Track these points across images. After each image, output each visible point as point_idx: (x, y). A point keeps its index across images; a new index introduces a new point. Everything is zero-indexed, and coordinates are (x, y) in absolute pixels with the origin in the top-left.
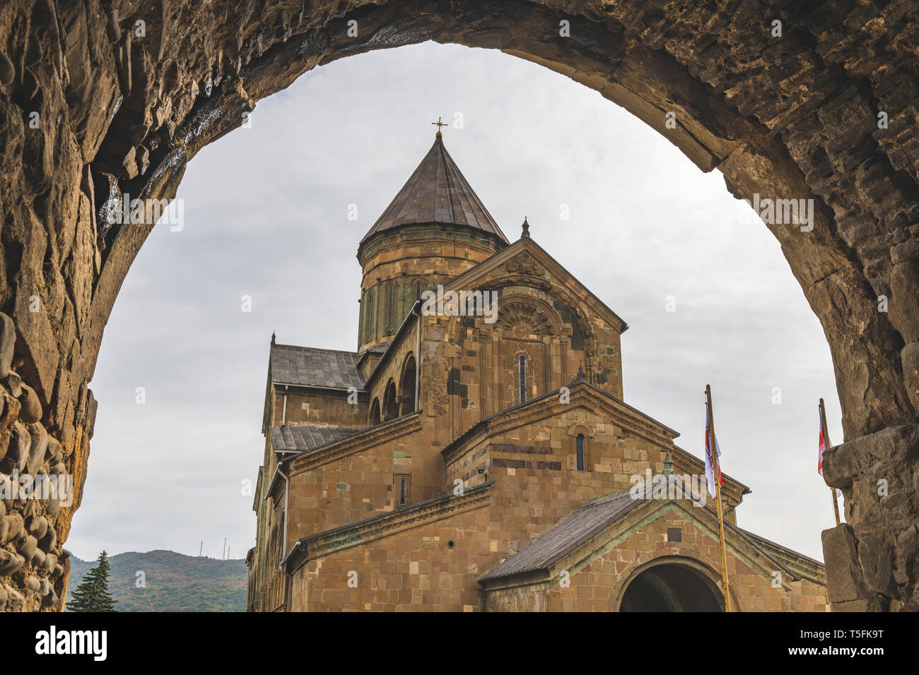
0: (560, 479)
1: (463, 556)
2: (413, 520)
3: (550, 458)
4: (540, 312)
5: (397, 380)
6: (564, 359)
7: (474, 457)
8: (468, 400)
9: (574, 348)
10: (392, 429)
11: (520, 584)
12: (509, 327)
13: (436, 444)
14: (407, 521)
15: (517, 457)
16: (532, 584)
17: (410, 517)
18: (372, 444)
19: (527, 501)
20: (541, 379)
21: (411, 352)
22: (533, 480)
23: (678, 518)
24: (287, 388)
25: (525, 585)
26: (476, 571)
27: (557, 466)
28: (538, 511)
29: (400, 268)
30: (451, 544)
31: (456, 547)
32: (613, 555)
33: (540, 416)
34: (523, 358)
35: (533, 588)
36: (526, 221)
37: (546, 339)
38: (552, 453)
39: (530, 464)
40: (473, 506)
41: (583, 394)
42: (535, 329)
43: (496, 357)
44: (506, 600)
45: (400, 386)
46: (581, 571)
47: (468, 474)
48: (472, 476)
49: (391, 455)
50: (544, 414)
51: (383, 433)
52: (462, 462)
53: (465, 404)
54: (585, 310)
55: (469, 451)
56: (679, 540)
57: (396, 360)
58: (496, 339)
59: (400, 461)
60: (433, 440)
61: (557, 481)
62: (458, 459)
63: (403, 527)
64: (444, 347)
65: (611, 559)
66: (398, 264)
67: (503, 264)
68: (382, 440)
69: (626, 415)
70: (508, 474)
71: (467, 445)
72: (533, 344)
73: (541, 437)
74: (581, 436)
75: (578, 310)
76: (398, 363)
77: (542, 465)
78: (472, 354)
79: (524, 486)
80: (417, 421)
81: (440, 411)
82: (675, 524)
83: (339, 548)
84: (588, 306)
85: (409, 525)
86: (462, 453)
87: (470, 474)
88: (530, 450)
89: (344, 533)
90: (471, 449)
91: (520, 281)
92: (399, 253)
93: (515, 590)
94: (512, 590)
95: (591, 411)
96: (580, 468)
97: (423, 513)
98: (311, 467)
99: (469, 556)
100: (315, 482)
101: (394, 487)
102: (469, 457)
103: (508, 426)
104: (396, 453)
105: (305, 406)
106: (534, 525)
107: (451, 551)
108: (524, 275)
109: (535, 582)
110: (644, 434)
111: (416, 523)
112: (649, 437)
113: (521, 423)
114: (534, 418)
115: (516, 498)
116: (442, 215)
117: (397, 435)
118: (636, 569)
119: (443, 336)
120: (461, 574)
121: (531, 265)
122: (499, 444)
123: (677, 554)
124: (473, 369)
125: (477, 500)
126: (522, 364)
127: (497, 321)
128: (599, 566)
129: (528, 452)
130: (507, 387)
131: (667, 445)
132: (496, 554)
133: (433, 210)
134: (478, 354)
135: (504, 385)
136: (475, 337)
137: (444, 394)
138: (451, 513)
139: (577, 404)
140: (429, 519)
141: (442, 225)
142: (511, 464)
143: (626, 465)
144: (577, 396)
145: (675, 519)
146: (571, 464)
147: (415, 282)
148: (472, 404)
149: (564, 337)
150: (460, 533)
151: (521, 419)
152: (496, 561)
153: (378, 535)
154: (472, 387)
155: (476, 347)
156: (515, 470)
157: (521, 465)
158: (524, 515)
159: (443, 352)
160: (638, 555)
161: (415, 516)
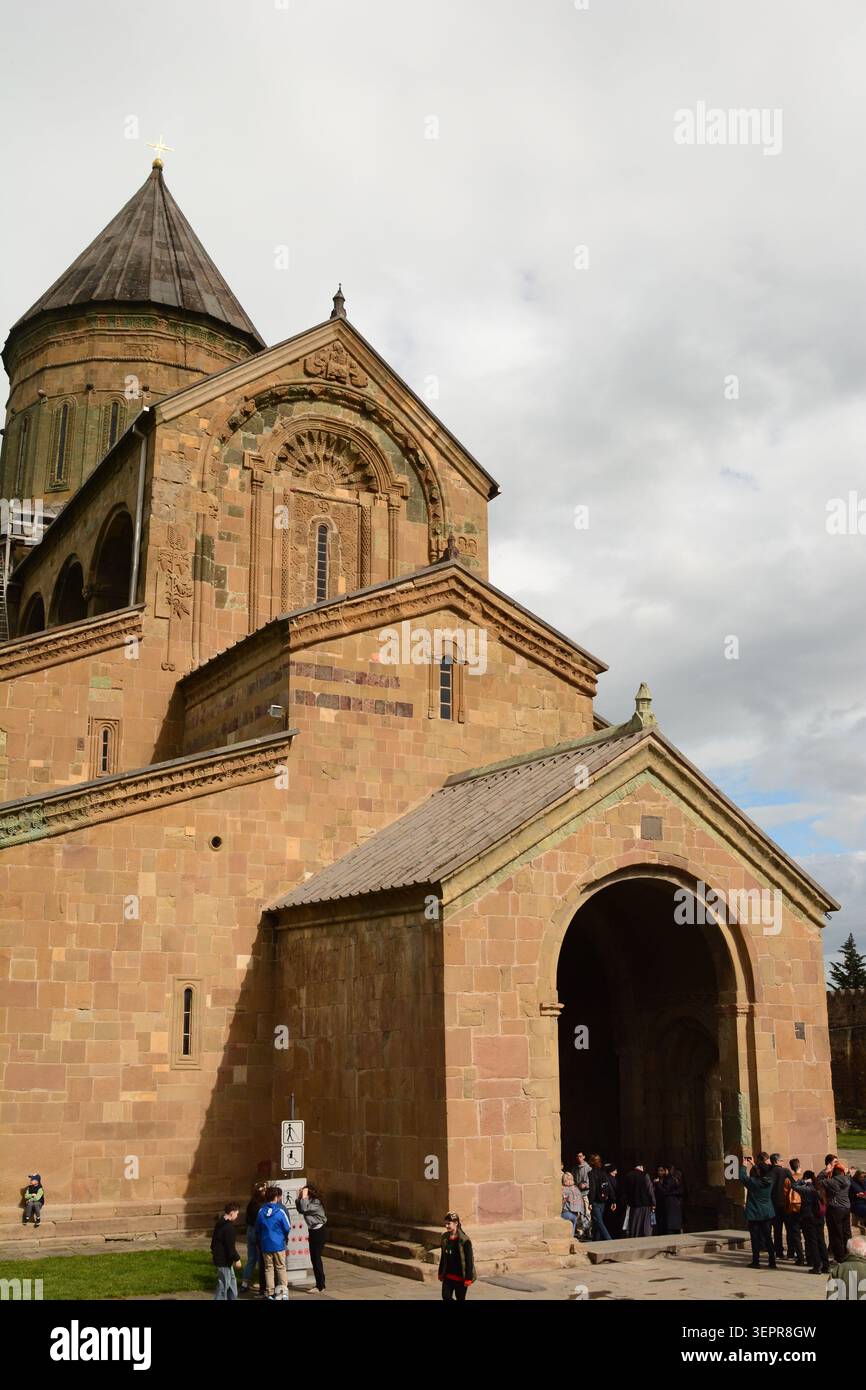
0: (412, 732)
1: (238, 863)
2: (148, 794)
3: (393, 696)
4: (356, 451)
5: (86, 558)
6: (392, 534)
7: (251, 689)
8: (227, 594)
9: (411, 518)
10: (91, 635)
11: (367, 914)
12: (302, 471)
13: (168, 667)
14: (136, 797)
15: (338, 689)
16: (394, 915)
17: (141, 789)
18: (50, 661)
19: (353, 769)
20: (354, 566)
21: (123, 504)
22: (365, 733)
23: (656, 798)
25: (380, 917)
26: (260, 894)
27: (406, 709)
28: (373, 786)
29: (82, 376)
30: (216, 842)
31: (226, 848)
32: (551, 862)
33: (380, 619)
34: (324, 529)
35: (398, 922)
36: (340, 291)
37: (366, 499)
38: (398, 687)
39: (361, 703)
40: (259, 774)
41: (453, 585)
42: (346, 480)
44: (329, 945)
45: (92, 567)
46: (498, 889)
47: (236, 720)
48: (245, 723)
49: (85, 681)
50: (388, 616)
51: (73, 641)
52: (222, 699)
53: (221, 599)
54: (433, 454)
55: (241, 677)
56: (659, 836)
57: (85, 522)
58: (279, 490)
59: (101, 696)
60: (163, 660)
61: (406, 735)
62: (213, 694)
63: (129, 807)
64: (188, 495)
65: (548, 869)
66: (78, 369)
67: (297, 360)
68: (72, 654)
69: (523, 627)
70: (321, 719)
71: (236, 668)
72: (342, 505)
75: (420, 452)
77: (381, 707)
78: (235, 512)
79: (348, 744)
80: (136, 623)
81: (180, 611)
82: (649, 807)
84: (437, 448)
85: (140, 804)
86: (224, 683)
87: (241, 721)
88: (361, 679)
90: (247, 674)
91: (325, 392)
92: (80, 351)
93: (351, 926)
94: (342, 926)
95: (464, 616)
96: (446, 713)
97: (166, 782)
99: (249, 864)
101: (87, 740)
102: (239, 690)
103: (323, 633)
104: (94, 680)
106: (365, 814)
107: (214, 854)
108: (332, 383)
109: (406, 909)
110: (551, 662)
111: (153, 800)
112: (559, 668)
113: (345, 628)
114: (369, 621)
115: (335, 765)
116: (162, 291)
117: (97, 646)
118: (589, 886)
119: (188, 474)
120: (233, 899)
121: (345, 368)
122: (308, 665)
123: (655, 861)
124: (237, 538)
125: (266, 764)
126: (322, 539)
127: (283, 459)
128: (528, 880)
129: (359, 682)
130: (295, 577)
131: (588, 685)
132: (296, 862)
133: (147, 283)
134: (247, 514)
135: (290, 573)
136: (242, 485)
137: (186, 579)
138: (216, 784)
139: (443, 602)
140: (176, 795)
141: (164, 309)
142: (327, 701)
143: (520, 715)
144: (444, 587)
145: (652, 800)
146: (431, 707)
147: (110, 404)
148: (233, 601)
149: (395, 498)
150: (234, 823)
151: (346, 620)
152: (296, 875)
153: (82, 820)
154: (236, 573)
155: (244, 500)
156: (333, 712)
157: (347, 703)
158: (348, 796)
159: (186, 506)
160: (592, 862)
161: (152, 786)
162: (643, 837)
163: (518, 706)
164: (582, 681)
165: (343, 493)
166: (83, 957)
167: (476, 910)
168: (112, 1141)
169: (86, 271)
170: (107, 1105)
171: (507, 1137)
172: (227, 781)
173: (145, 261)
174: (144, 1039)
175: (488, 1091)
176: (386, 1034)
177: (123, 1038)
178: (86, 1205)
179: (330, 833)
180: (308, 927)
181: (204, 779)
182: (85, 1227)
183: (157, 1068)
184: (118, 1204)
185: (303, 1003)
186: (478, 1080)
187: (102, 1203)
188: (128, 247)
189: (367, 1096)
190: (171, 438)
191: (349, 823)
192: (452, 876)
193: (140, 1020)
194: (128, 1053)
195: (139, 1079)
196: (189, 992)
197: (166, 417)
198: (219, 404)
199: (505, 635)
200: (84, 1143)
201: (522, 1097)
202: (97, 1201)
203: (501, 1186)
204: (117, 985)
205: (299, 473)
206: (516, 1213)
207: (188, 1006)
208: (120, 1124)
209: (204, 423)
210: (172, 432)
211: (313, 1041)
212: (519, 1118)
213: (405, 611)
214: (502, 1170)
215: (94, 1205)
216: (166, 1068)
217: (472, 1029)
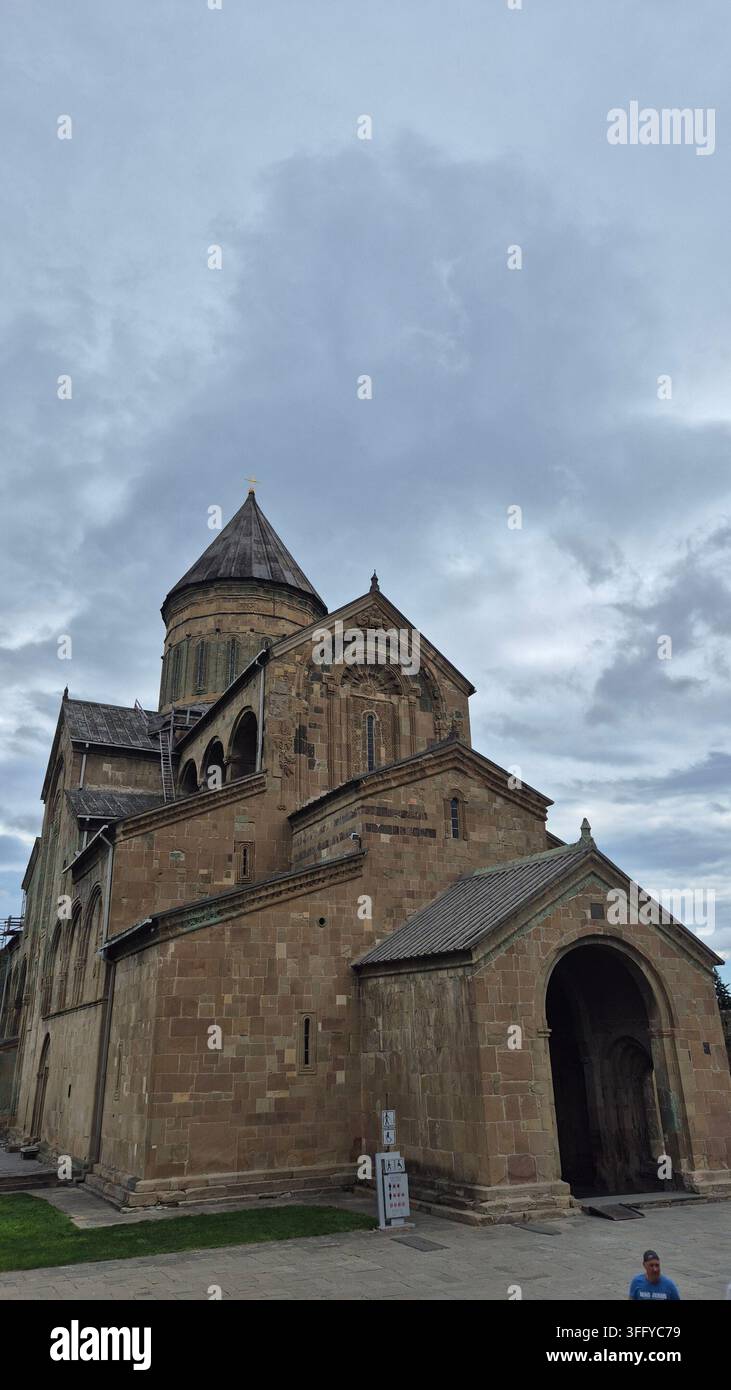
0: (436, 847)
1: (335, 935)
2: (280, 892)
3: (424, 825)
4: (389, 670)
5: (225, 739)
6: (413, 721)
7: (336, 822)
8: (315, 762)
9: (423, 709)
10: (235, 790)
11: (422, 969)
12: (357, 684)
13: (282, 808)
14: (273, 894)
15: (390, 821)
16: (440, 969)
17: (276, 889)
18: (212, 806)
19: (402, 872)
20: (390, 740)
21: (249, 707)
22: (408, 848)
23: (599, 891)
24: (87, 746)
25: (429, 970)
26: (349, 954)
27: (432, 833)
28: (414, 882)
29: (214, 623)
30: (322, 921)
31: (328, 925)
32: (537, 935)
33: (414, 778)
34: (371, 718)
35: (443, 974)
36: (375, 575)
37: (394, 699)
38: (426, 818)
39: (405, 830)
40: (346, 877)
41: (456, 754)
42: (382, 688)
43: (344, 715)
44: (396, 988)
45: (230, 745)
46: (506, 952)
47: (327, 841)
48: (334, 843)
49: (232, 819)
50: (418, 775)
51: (225, 794)
52: (317, 828)
53: (311, 764)
54: (434, 671)
55: (330, 814)
56: (602, 916)
57: (224, 717)
58: (343, 696)
59: (242, 828)
60: (278, 803)
61: (433, 849)
62: (311, 825)
63: (269, 902)
64: (290, 701)
65: (536, 939)
66: (210, 619)
67: (351, 617)
68: (223, 802)
70: (382, 841)
71: (326, 809)
72: (381, 704)
73: (414, 801)
74: (455, 800)
75: (427, 669)
76: (228, 720)
77: (417, 832)
78: (318, 710)
79: (398, 855)
80: (262, 781)
81: (287, 772)
82: (595, 898)
83: (195, 926)
84: (437, 666)
85: (276, 899)
86: (318, 818)
87: (330, 843)
88: (404, 815)
89: (202, 909)
90: (333, 813)
92: (212, 608)
93: (411, 976)
94: (405, 976)
95: (466, 773)
96: (456, 835)
97: (291, 885)
98: (141, 831)
99: (342, 935)
100: (146, 850)
101: (234, 855)
102: (329, 822)
103: (381, 788)
104: (237, 818)
105: (107, 767)
106: (411, 900)
107: (321, 929)
109: (448, 965)
110: (518, 801)
111: (283, 897)
112: (524, 804)
113: (394, 784)
114: (407, 779)
115: (391, 869)
116: (260, 571)
117: (239, 797)
118: (561, 950)
119: (290, 689)
120: (333, 958)
121: (380, 620)
122: (372, 807)
123: (601, 933)
124: (320, 727)
125: (350, 870)
126: (370, 724)
127: (345, 677)
128: (524, 946)
129: (403, 817)
130: (355, 748)
131: (542, 814)
132: (370, 932)
133: (250, 565)
134: (325, 711)
135: (352, 746)
136: (322, 693)
137: (291, 754)
138: (321, 885)
139: (450, 765)
140: (298, 892)
141: (261, 581)
142: (385, 829)
143: (501, 834)
144: (451, 757)
145: (596, 893)
146: (447, 831)
147: (230, 639)
148: (319, 765)
149: (413, 698)
150: (332, 908)
151: (394, 779)
152: (371, 942)
153: (242, 910)
154: (320, 747)
155: (323, 703)
156: (389, 836)
157: (395, 830)
158: (399, 889)
159: (290, 707)
160: (562, 934)
161: (283, 888)
162: (592, 917)
163: (499, 828)
164: (538, 812)
165: (381, 696)
166: (242, 1000)
167: (493, 966)
168: (262, 1126)
169: (213, 558)
170: (259, 1100)
171: (523, 1122)
172: (327, 882)
173: (248, 551)
174: (281, 1054)
175: (507, 1089)
176: (439, 1049)
177: (268, 1054)
178: (245, 1173)
179: (390, 914)
180: (382, 976)
181: (314, 881)
182: (246, 1189)
183: (289, 1074)
184: (266, 1171)
185: (381, 1028)
186: (501, 1082)
187: (257, 1172)
188: (237, 543)
189: (428, 1092)
190: (279, 667)
191: (401, 906)
192: (477, 944)
193: (278, 1041)
194: (271, 1063)
195: (278, 1082)
196: (307, 1021)
197: (276, 655)
198: (307, 646)
199: (489, 785)
200: (244, 1128)
201: (530, 1094)
202: (253, 1169)
203: (522, 1157)
204: (263, 1019)
205: (355, 685)
206: (532, 1177)
207: (307, 1032)
208: (266, 1114)
209: (298, 658)
210: (279, 664)
211: (388, 1054)
212: (529, 1109)
213: (429, 772)
214: (521, 1146)
215: (251, 1172)
216: (295, 1074)
217: (497, 1047)
